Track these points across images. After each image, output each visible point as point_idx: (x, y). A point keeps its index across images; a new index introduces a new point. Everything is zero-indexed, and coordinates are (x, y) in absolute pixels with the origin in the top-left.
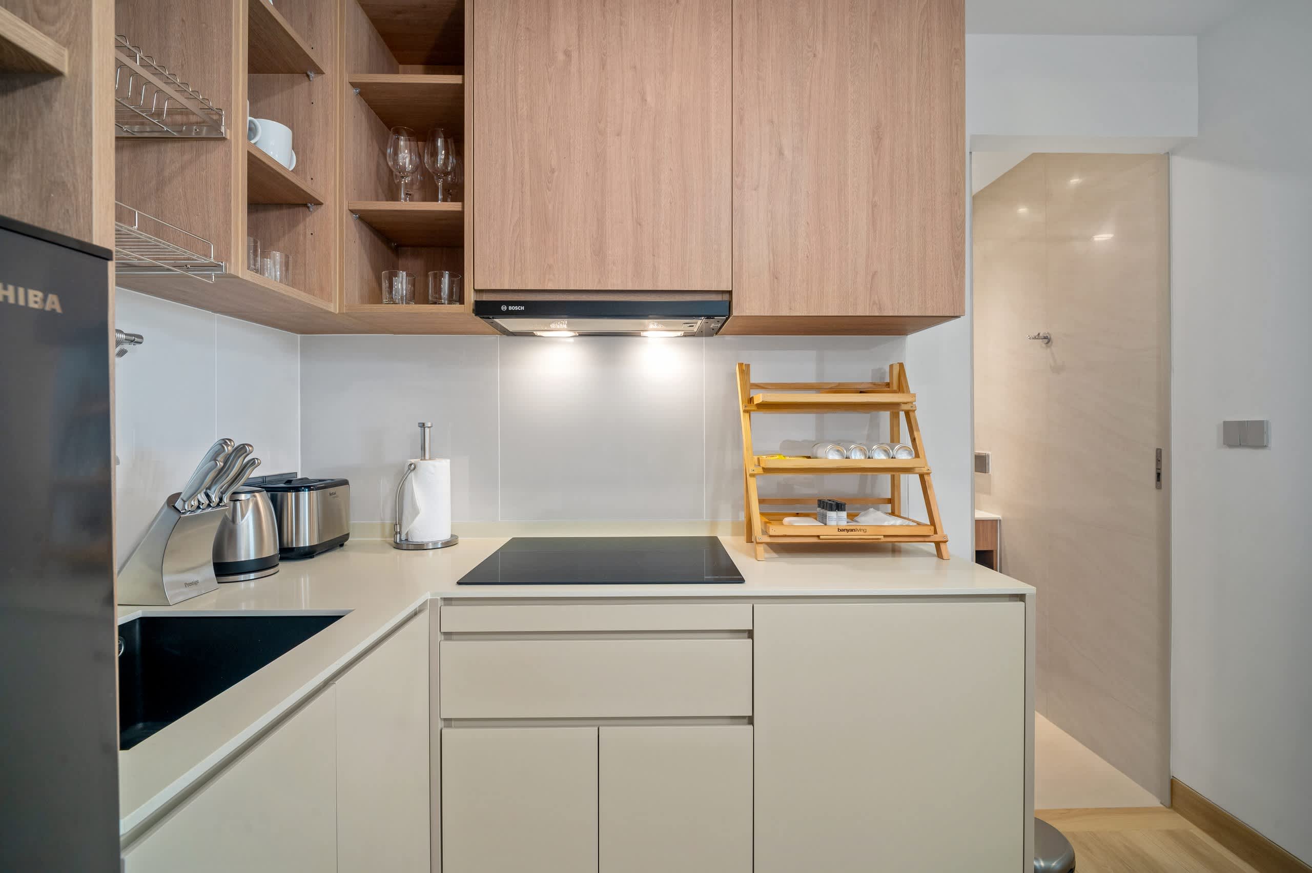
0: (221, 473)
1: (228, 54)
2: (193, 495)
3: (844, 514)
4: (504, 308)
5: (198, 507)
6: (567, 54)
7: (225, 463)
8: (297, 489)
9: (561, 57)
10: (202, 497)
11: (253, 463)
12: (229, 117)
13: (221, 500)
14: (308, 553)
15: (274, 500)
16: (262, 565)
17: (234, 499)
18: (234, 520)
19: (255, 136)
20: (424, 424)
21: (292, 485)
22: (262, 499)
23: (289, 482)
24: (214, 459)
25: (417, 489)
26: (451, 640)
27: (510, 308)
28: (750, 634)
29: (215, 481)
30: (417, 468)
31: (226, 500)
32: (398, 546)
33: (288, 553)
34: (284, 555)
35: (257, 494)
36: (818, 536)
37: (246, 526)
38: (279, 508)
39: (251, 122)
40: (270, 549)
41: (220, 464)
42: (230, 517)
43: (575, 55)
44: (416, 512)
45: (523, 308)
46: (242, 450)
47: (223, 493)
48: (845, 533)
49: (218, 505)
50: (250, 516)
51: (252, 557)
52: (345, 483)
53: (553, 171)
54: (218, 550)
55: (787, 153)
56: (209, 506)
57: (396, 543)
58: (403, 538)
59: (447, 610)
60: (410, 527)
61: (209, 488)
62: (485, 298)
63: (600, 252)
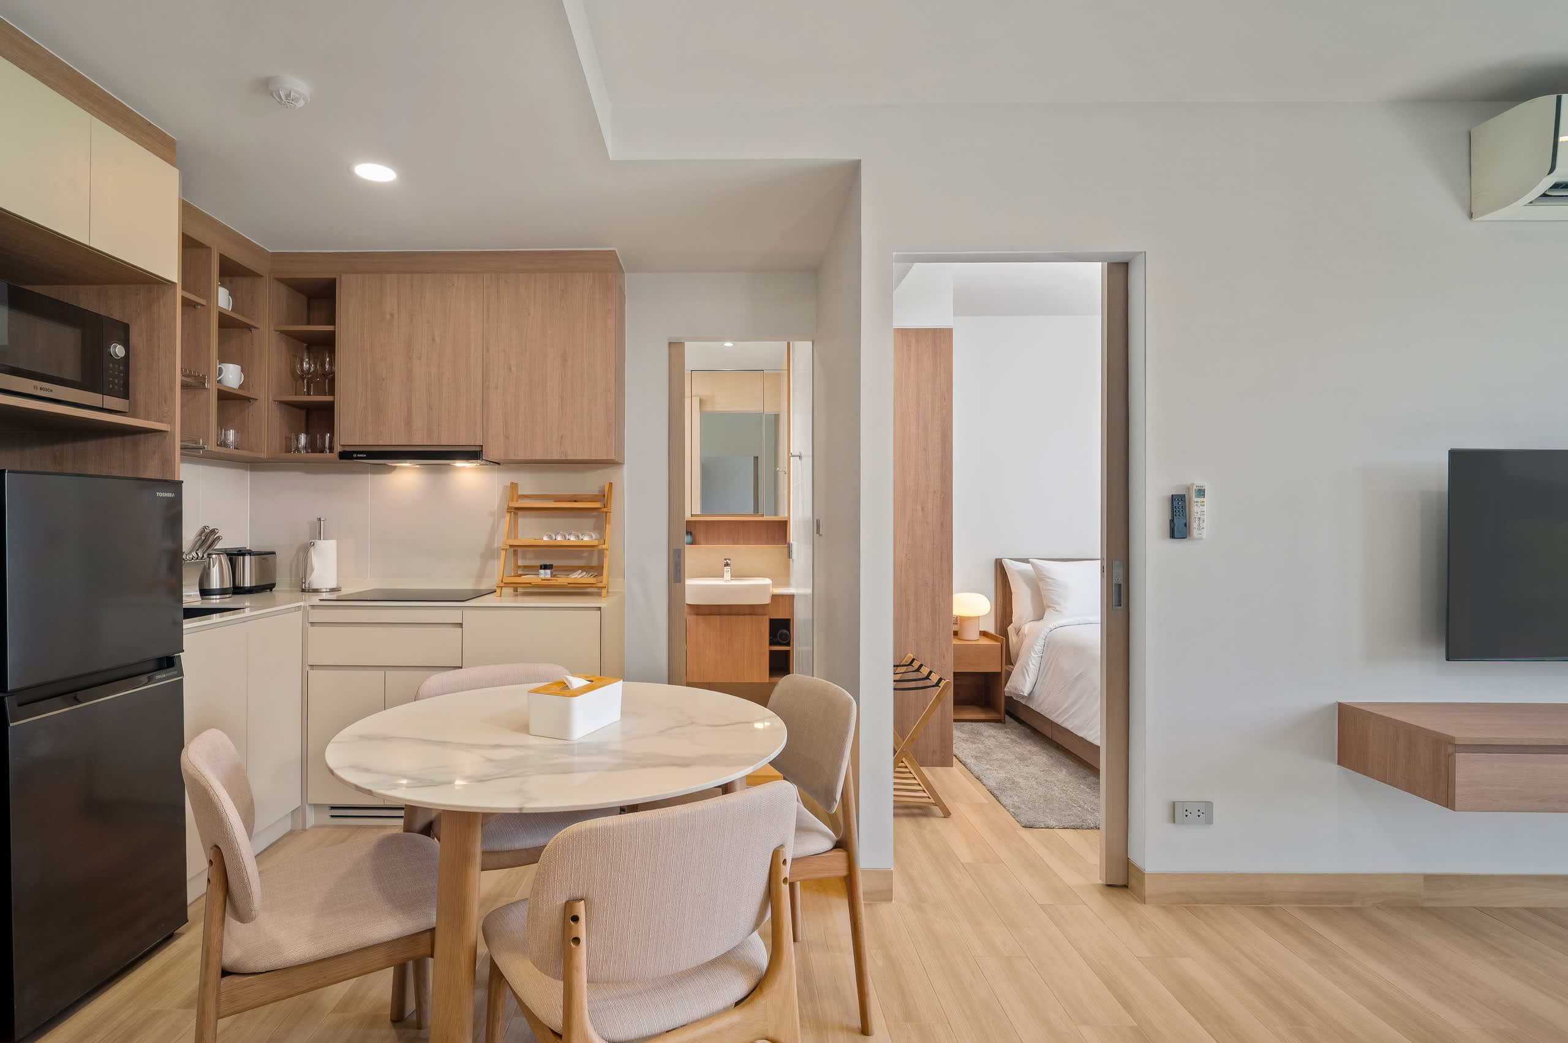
0: (204, 542)
1: (209, 349)
2: (190, 553)
3: (548, 571)
4: (355, 455)
5: (193, 559)
6: (392, 315)
7: (206, 538)
8: (243, 555)
9: (388, 317)
10: (194, 554)
11: (219, 538)
12: (209, 379)
13: (203, 556)
14: (250, 591)
15: (231, 560)
16: (223, 592)
17: (209, 555)
18: (209, 568)
19: (222, 373)
20: (320, 519)
21: (242, 553)
22: (224, 559)
23: (240, 551)
24: (200, 535)
25: (315, 559)
26: (313, 626)
27: (358, 455)
28: (461, 625)
29: (200, 546)
30: (315, 545)
31: (205, 556)
32: (303, 591)
33: (237, 590)
34: (236, 591)
35: (221, 555)
36: (530, 583)
37: (215, 572)
38: (234, 564)
39: (219, 368)
40: (228, 584)
41: (203, 538)
42: (207, 566)
43: (396, 316)
44: (312, 570)
45: (365, 456)
46: (213, 532)
47: (204, 553)
48: (546, 581)
49: (202, 559)
50: (217, 566)
51: (218, 587)
52: (274, 553)
53: (384, 380)
54: (201, 584)
55: (514, 368)
56: (197, 558)
57: (303, 589)
58: (307, 586)
59: (311, 612)
60: (311, 579)
61: (198, 550)
62: (347, 449)
63: (409, 423)
